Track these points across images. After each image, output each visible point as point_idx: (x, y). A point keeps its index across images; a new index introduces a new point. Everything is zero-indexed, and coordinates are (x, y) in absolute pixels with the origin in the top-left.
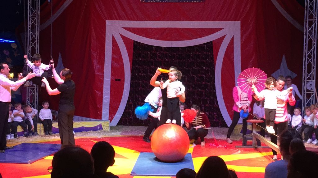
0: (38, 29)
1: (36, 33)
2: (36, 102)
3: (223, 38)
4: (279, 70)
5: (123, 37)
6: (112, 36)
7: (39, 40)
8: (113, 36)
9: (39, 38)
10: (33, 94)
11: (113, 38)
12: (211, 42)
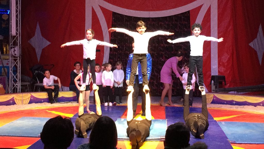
2: (19, 72)
3: (200, 7)
5: (102, 8)
6: (91, 8)
10: (15, 64)
12: (189, 12)
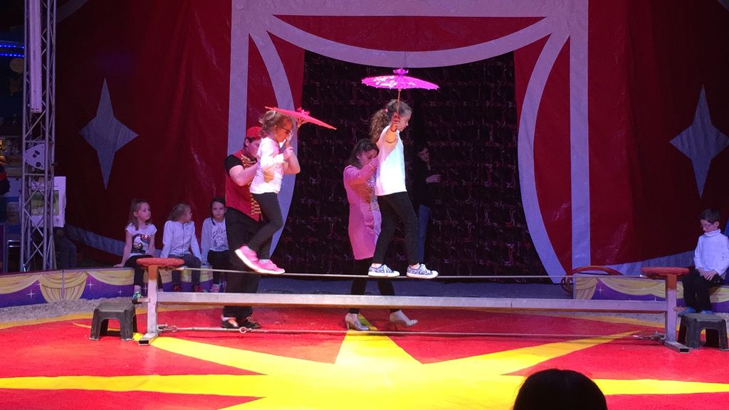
0: (51, 19)
1: (46, 27)
3: (542, 43)
4: (690, 128)
5: (277, 41)
6: (247, 39)
7: (54, 48)
8: (250, 38)
9: (54, 41)
11: (251, 43)
12: (512, 53)
